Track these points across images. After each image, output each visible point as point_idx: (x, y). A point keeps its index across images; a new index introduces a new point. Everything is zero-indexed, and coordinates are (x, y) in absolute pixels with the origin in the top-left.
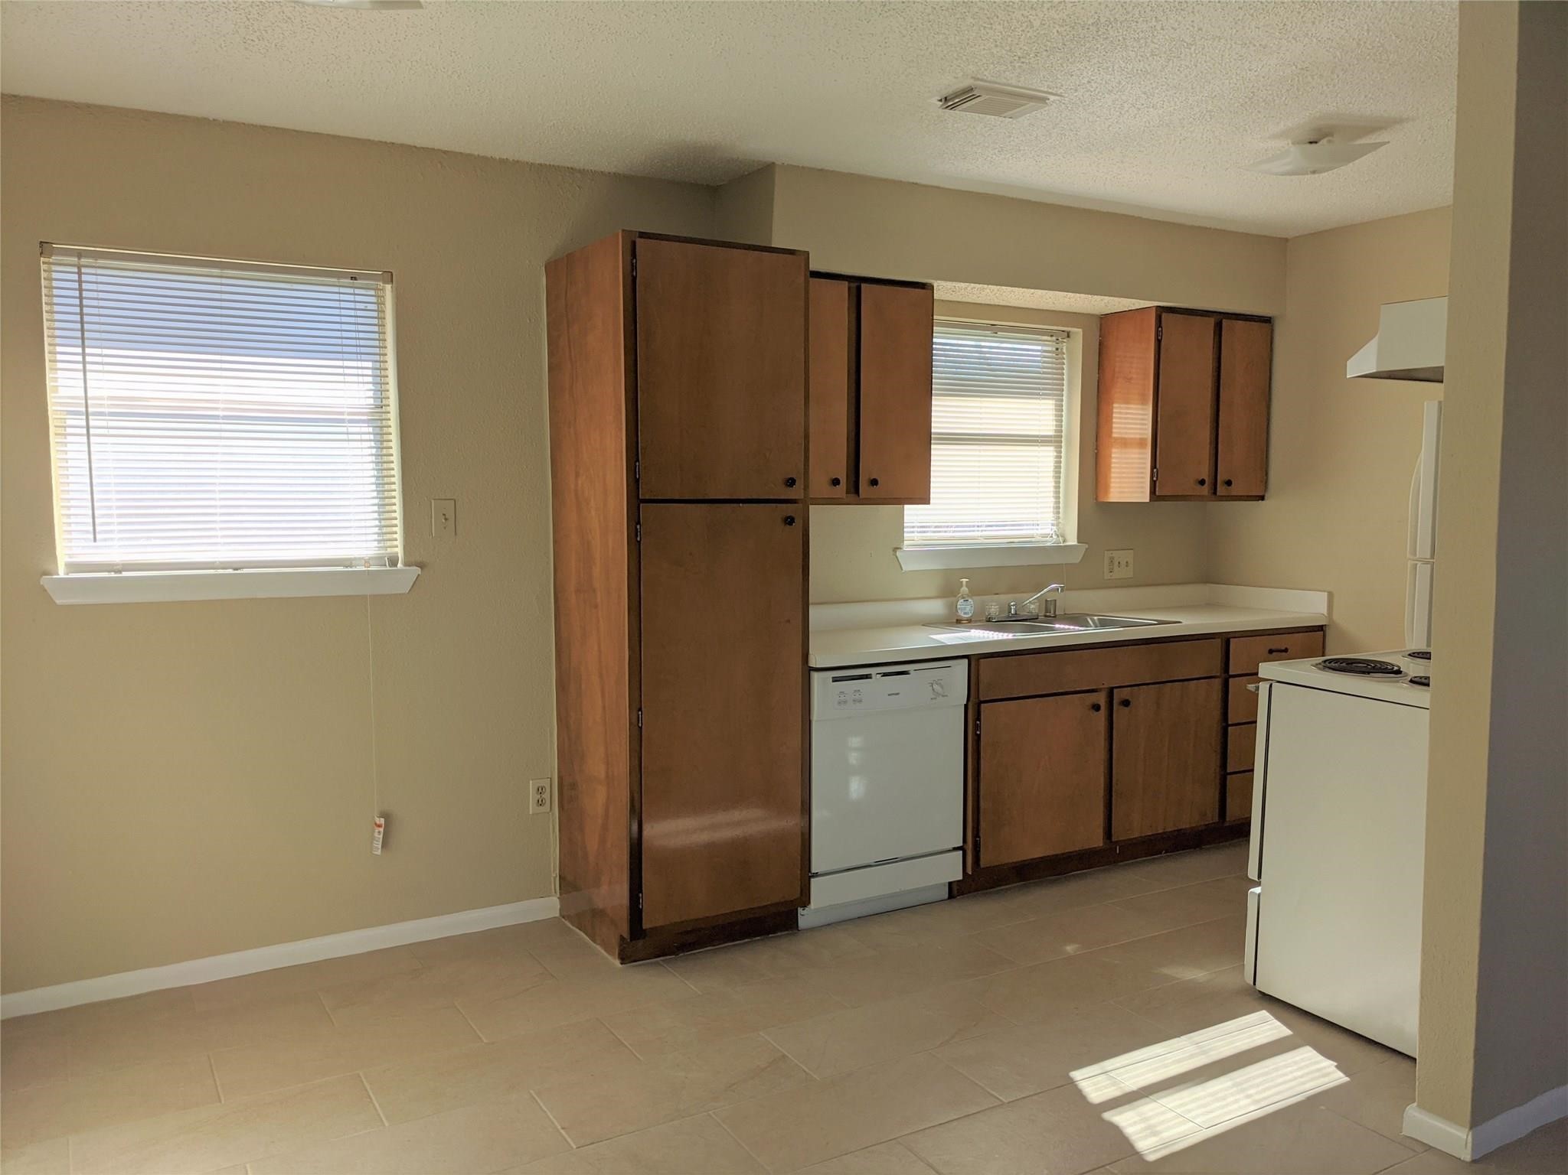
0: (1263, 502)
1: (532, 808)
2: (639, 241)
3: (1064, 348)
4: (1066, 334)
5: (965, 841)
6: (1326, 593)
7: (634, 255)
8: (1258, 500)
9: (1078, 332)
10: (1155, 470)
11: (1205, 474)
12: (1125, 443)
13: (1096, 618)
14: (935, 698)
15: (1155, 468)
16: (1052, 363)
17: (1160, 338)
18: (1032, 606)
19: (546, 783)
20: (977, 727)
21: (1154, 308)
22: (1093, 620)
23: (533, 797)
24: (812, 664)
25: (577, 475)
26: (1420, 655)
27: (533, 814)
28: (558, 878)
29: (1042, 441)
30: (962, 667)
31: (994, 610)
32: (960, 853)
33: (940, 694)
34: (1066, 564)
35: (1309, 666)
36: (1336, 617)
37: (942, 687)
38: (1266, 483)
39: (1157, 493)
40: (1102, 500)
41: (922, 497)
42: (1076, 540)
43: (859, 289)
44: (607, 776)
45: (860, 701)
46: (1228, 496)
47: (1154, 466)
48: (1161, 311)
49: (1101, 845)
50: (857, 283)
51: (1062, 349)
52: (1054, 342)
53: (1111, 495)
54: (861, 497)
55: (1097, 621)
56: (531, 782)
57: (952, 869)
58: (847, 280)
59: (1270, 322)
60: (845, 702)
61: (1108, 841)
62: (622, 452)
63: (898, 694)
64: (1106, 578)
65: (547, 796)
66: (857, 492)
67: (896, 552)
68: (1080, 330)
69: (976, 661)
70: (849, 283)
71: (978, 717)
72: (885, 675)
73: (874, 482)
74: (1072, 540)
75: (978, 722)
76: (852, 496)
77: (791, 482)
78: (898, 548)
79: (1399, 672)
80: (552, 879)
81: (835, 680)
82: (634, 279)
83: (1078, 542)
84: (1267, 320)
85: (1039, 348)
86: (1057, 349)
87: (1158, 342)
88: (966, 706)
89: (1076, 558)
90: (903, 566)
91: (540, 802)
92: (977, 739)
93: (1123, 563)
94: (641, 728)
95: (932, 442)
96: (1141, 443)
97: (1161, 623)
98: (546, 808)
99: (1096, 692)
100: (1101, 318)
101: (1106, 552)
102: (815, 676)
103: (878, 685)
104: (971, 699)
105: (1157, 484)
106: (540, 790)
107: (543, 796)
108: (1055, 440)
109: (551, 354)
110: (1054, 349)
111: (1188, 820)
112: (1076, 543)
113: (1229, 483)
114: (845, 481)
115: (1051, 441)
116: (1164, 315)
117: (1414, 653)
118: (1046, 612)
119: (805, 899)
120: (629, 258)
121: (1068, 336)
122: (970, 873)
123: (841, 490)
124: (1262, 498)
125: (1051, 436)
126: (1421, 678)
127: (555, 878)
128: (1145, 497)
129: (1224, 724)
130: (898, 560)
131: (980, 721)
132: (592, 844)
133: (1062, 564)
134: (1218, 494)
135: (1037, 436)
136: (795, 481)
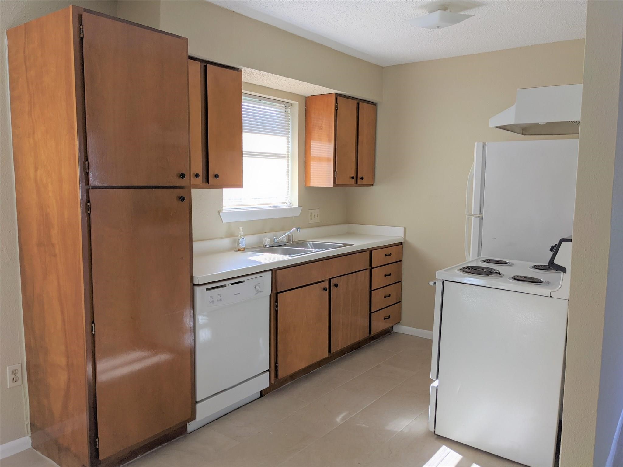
0: (373, 187)
1: (9, 384)
2: (85, 15)
3: (289, 111)
4: (290, 104)
5: (270, 366)
6: (403, 228)
7: (81, 23)
8: (371, 186)
9: (296, 104)
10: (335, 172)
11: (353, 175)
12: (320, 159)
13: (311, 243)
14: (257, 294)
15: (335, 171)
16: (283, 118)
17: (337, 108)
18: (284, 238)
19: (17, 366)
20: (276, 306)
21: (334, 94)
22: (310, 244)
23: (9, 377)
24: (196, 282)
25: (36, 169)
26: (488, 261)
27: (10, 388)
28: (29, 424)
29: (281, 157)
30: (269, 275)
31: (267, 241)
32: (268, 373)
33: (259, 291)
34: (294, 217)
35: (456, 271)
36: (407, 238)
37: (260, 287)
38: (374, 178)
39: (336, 183)
40: (308, 186)
41: (237, 183)
42: (297, 205)
43: (206, 67)
44: (68, 365)
45: (221, 300)
46: (361, 184)
47: (335, 170)
48: (337, 95)
49: (327, 356)
50: (205, 64)
51: (288, 111)
52: (284, 107)
53: (311, 183)
54: (209, 184)
55: (312, 244)
56: (7, 367)
57: (264, 382)
58: (199, 61)
59: (375, 105)
60: (213, 302)
61: (330, 353)
62: (75, 155)
63: (239, 294)
64: (309, 223)
65: (19, 375)
66: (208, 181)
67: (220, 213)
68: (297, 103)
69: (275, 272)
70: (200, 63)
71: (276, 301)
72: (233, 284)
73: (216, 176)
74: (295, 205)
75: (277, 304)
76: (205, 184)
77: (182, 176)
78: (220, 211)
79: (500, 274)
80: (26, 425)
81: (207, 289)
82: (82, 39)
83: (298, 206)
84: (374, 104)
85: (275, 109)
86: (285, 111)
87: (336, 110)
88: (270, 296)
89: (298, 214)
90: (223, 220)
91: (15, 380)
92: (276, 312)
93: (316, 216)
94: (93, 335)
95: (243, 156)
96: (328, 160)
97: (345, 245)
98: (19, 382)
99: (323, 282)
100: (306, 98)
101: (309, 211)
102: (197, 289)
103: (230, 290)
104: (273, 291)
105: (336, 179)
106: (14, 372)
107: (16, 375)
108: (286, 157)
109: (12, 89)
110: (284, 111)
111: (359, 337)
112: (297, 206)
113: (362, 178)
114: (201, 175)
115: (285, 157)
116: (339, 98)
117: (485, 260)
118: (288, 241)
119: (193, 417)
120: (77, 24)
121: (291, 106)
122: (273, 383)
123: (200, 179)
124: (372, 185)
125: (285, 155)
126: (517, 276)
127: (27, 425)
128: (331, 185)
129: (370, 290)
130: (221, 217)
131: (278, 303)
132: (57, 407)
133: (293, 217)
134: (358, 183)
135: (279, 154)
136: (185, 175)
